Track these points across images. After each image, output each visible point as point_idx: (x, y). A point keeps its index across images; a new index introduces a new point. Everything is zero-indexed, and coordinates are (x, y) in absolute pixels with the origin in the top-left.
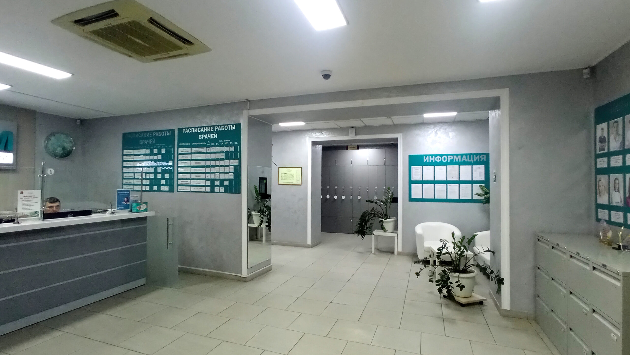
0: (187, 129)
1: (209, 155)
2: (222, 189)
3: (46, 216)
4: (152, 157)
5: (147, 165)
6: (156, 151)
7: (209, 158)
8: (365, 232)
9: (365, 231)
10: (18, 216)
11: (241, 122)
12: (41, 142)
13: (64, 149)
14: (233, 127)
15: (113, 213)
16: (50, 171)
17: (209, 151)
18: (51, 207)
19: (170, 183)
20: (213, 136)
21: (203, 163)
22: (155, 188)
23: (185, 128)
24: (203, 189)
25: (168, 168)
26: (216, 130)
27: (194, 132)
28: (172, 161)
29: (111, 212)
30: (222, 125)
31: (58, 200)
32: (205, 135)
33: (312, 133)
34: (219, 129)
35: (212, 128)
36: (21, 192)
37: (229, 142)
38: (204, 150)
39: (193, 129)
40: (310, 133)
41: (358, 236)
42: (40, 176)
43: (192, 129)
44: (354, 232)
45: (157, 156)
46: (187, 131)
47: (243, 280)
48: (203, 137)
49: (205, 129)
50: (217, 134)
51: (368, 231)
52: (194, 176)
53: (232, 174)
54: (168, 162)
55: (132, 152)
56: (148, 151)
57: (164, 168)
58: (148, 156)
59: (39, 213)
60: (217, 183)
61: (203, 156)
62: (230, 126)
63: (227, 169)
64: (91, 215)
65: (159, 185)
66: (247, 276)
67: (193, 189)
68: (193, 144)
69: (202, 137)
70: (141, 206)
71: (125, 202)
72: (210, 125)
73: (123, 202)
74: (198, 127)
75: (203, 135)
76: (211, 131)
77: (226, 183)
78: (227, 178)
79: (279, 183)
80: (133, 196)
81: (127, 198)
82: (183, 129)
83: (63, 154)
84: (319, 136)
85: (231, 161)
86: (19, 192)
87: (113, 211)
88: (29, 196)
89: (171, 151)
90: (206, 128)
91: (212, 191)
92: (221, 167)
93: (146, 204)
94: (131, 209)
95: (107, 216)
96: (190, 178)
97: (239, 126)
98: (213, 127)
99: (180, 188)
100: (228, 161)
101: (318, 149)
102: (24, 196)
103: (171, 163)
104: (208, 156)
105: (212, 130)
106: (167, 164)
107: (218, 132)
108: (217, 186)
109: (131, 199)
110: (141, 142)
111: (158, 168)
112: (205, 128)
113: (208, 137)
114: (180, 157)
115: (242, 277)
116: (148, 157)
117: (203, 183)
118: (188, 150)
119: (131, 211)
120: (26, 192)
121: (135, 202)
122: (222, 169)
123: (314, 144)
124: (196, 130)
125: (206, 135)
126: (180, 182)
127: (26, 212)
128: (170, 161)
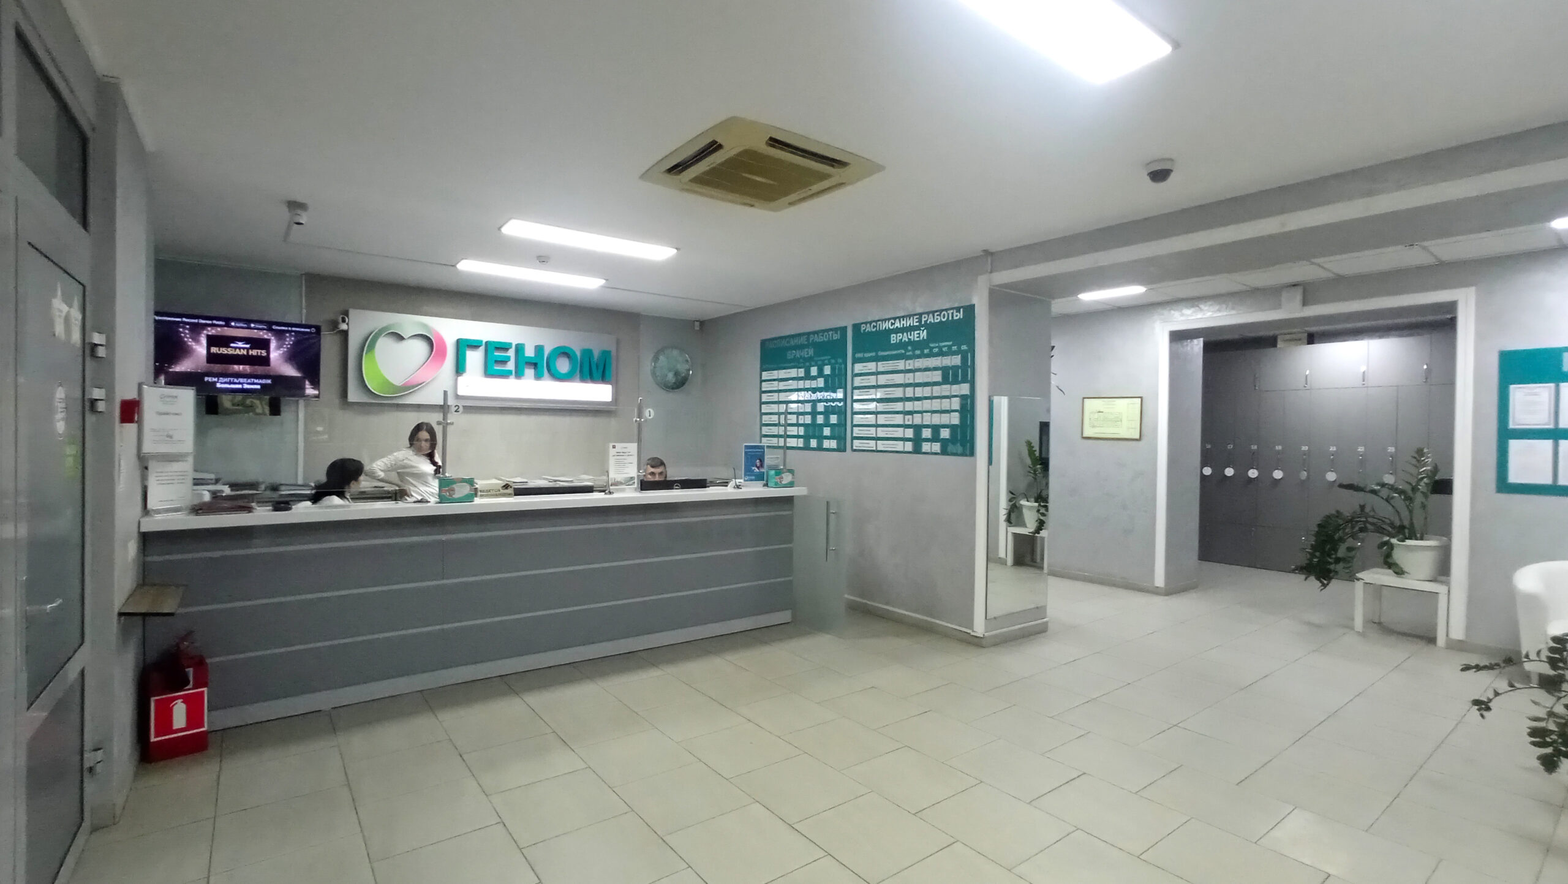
0: (868, 325)
1: (911, 375)
2: (937, 447)
3: (645, 486)
4: (808, 384)
5: (801, 398)
6: (814, 371)
7: (911, 381)
8: (1330, 571)
9: (1332, 567)
10: (610, 484)
11: (975, 301)
12: (647, 366)
13: (676, 374)
14: (958, 314)
15: (738, 487)
16: (649, 413)
17: (910, 368)
18: (653, 474)
19: (840, 434)
20: (918, 335)
21: (898, 393)
22: (814, 443)
23: (866, 323)
24: (899, 446)
25: (835, 403)
26: (923, 323)
27: (881, 329)
28: (841, 390)
29: (734, 484)
30: (937, 311)
31: (662, 464)
32: (903, 334)
33: (1170, 310)
34: (931, 320)
35: (916, 318)
36: (613, 446)
37: (950, 347)
38: (901, 365)
39: (880, 322)
40: (1165, 312)
41: (1306, 579)
42: (636, 421)
43: (878, 323)
44: (1293, 567)
45: (815, 381)
46: (869, 328)
47: (976, 643)
48: (899, 338)
49: (902, 322)
50: (925, 331)
51: (1340, 567)
52: (882, 419)
53: (957, 414)
54: (835, 392)
55: (776, 374)
56: (801, 372)
57: (829, 404)
58: (801, 382)
59: (634, 479)
60: (927, 433)
61: (899, 379)
62: (952, 311)
63: (946, 404)
64: (705, 487)
65: (821, 438)
66: (984, 635)
67: (881, 445)
68: (881, 353)
69: (896, 338)
70: (783, 475)
71: (756, 466)
72: (912, 313)
73: (753, 468)
74: (889, 319)
75: (898, 335)
76: (915, 324)
77: (945, 434)
78: (947, 422)
79: (1085, 435)
80: (770, 458)
81: (761, 461)
82: (863, 325)
83: (675, 383)
84: (1192, 316)
85: (955, 387)
86: (611, 445)
87: (738, 484)
88: (623, 453)
89: (840, 369)
90: (905, 319)
91: (917, 450)
92: (934, 400)
93: (791, 471)
94: (767, 481)
95: (727, 492)
96: (874, 423)
97: (970, 310)
98: (918, 317)
99: (856, 443)
100: (948, 386)
101: (1192, 348)
102: (617, 453)
103: (840, 392)
104: (909, 378)
105: (916, 322)
106: (834, 395)
107: (928, 326)
108: (927, 440)
109: (768, 461)
110: (790, 355)
111: (818, 404)
112: (902, 319)
113: (909, 339)
114: (858, 381)
115: (973, 636)
116: (801, 384)
117: (899, 433)
118: (871, 366)
119: (766, 485)
120: (619, 446)
121: (774, 468)
122: (936, 405)
123: (1178, 337)
124: (887, 325)
125: (905, 334)
126: (857, 431)
127: (620, 477)
128: (838, 390)
